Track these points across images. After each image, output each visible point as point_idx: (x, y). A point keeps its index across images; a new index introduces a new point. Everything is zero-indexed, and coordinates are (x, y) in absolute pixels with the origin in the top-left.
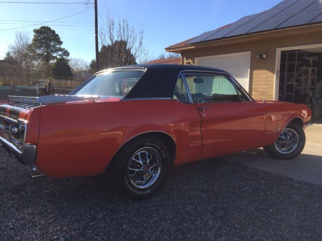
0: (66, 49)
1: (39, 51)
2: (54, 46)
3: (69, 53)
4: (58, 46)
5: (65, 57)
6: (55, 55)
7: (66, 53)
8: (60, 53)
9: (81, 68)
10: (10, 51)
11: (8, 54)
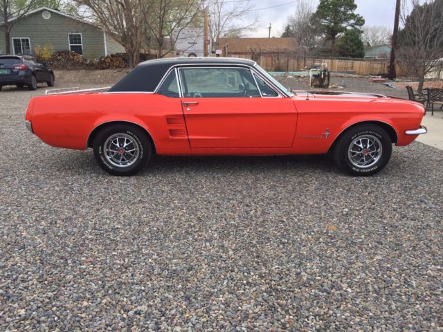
0: (360, 16)
1: (324, 22)
2: (344, 13)
3: (363, 21)
4: (350, 12)
5: (357, 27)
6: (344, 25)
7: (360, 21)
8: (352, 21)
9: (380, 41)
10: (291, 24)
11: (288, 28)
